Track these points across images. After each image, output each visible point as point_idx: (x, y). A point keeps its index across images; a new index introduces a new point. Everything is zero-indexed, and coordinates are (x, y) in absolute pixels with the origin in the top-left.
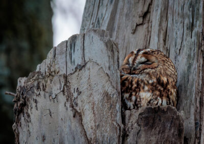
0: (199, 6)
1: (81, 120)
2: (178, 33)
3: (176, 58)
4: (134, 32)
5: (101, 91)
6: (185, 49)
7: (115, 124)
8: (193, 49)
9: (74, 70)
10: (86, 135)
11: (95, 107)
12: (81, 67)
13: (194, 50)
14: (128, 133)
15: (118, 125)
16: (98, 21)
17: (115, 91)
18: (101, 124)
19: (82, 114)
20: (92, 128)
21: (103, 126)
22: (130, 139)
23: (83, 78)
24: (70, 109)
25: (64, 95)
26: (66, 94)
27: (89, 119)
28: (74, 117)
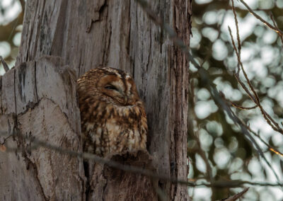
0: (169, 12)
1: (36, 172)
2: (145, 43)
3: (143, 75)
4: (90, 30)
5: (59, 136)
6: (154, 65)
7: (77, 177)
8: (164, 67)
9: (25, 109)
10: (43, 192)
11: (52, 157)
12: (34, 106)
13: (165, 70)
14: (92, 188)
15: (81, 179)
16: (46, 16)
17: (75, 135)
18: (60, 179)
19: (38, 166)
20: (50, 184)
21: (62, 181)
22: (95, 196)
23: (36, 119)
24: (22, 159)
25: (14, 140)
26: (17, 139)
27: (45, 171)
28: (28, 168)
